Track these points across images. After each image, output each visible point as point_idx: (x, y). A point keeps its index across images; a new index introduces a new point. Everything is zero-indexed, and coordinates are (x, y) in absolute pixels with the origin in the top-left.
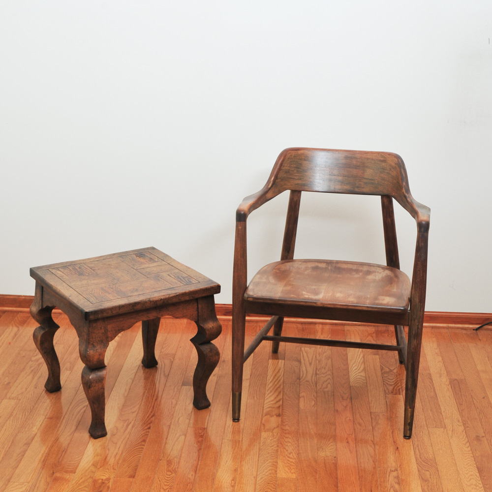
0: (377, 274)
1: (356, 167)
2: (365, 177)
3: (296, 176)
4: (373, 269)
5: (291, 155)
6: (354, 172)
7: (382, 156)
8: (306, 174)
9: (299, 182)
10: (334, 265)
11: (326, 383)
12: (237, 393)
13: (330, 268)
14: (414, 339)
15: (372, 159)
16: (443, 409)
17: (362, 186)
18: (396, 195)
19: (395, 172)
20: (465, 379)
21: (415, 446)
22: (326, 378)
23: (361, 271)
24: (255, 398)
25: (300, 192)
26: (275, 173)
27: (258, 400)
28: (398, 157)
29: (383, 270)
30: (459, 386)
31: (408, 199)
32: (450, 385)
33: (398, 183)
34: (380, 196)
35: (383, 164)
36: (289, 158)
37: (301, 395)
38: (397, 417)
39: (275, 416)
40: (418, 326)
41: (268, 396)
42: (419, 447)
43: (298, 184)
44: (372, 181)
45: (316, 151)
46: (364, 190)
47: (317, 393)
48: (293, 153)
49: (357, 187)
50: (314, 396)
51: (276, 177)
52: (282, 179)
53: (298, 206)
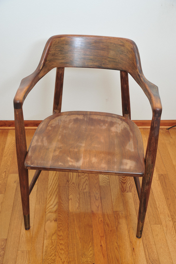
0: (118, 125)
1: (103, 49)
2: (109, 57)
3: (60, 57)
4: (115, 120)
5: (56, 42)
6: (102, 52)
7: (122, 42)
8: (67, 55)
9: (63, 61)
10: (88, 116)
11: (85, 184)
12: (27, 215)
13: (86, 119)
14: (147, 185)
15: (114, 44)
16: (158, 205)
17: (107, 63)
18: (132, 72)
19: (131, 55)
20: (167, 174)
21: (145, 245)
22: (85, 179)
23: (107, 122)
24: (41, 204)
25: (63, 68)
26: (44, 57)
27: (42, 205)
28: (133, 43)
29: (121, 122)
30: (165, 180)
31: (141, 78)
32: (159, 181)
33: (133, 63)
34: (120, 71)
35: (122, 48)
36: (54, 45)
37: (70, 197)
38: (131, 214)
39: (53, 221)
40: (150, 177)
41: (49, 200)
42: (147, 246)
43: (62, 63)
44: (114, 60)
45: (74, 37)
46: (109, 66)
47: (79, 194)
48: (57, 40)
49: (104, 64)
50: (78, 197)
51: (45, 60)
52: (50, 61)
53: (62, 76)
